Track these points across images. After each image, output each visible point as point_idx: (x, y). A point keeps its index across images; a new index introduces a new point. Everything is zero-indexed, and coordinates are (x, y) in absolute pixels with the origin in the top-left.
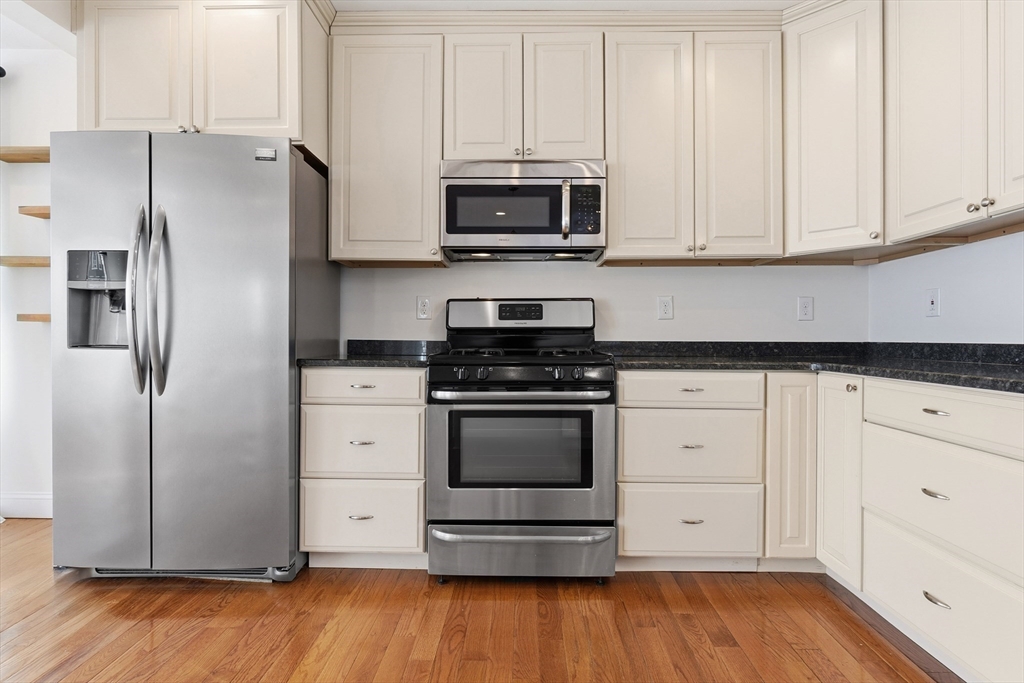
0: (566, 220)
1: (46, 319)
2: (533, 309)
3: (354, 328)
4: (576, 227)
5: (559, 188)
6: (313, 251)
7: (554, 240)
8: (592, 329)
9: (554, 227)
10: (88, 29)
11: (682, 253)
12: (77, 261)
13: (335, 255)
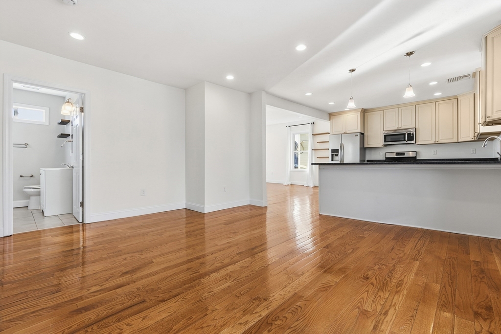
0: (406, 139)
1: (328, 157)
2: (403, 154)
3: (368, 158)
4: (408, 140)
5: (405, 134)
6: (362, 147)
7: (405, 142)
8: (416, 157)
9: (405, 140)
10: (332, 121)
11: (433, 143)
12: (333, 151)
13: (365, 147)
